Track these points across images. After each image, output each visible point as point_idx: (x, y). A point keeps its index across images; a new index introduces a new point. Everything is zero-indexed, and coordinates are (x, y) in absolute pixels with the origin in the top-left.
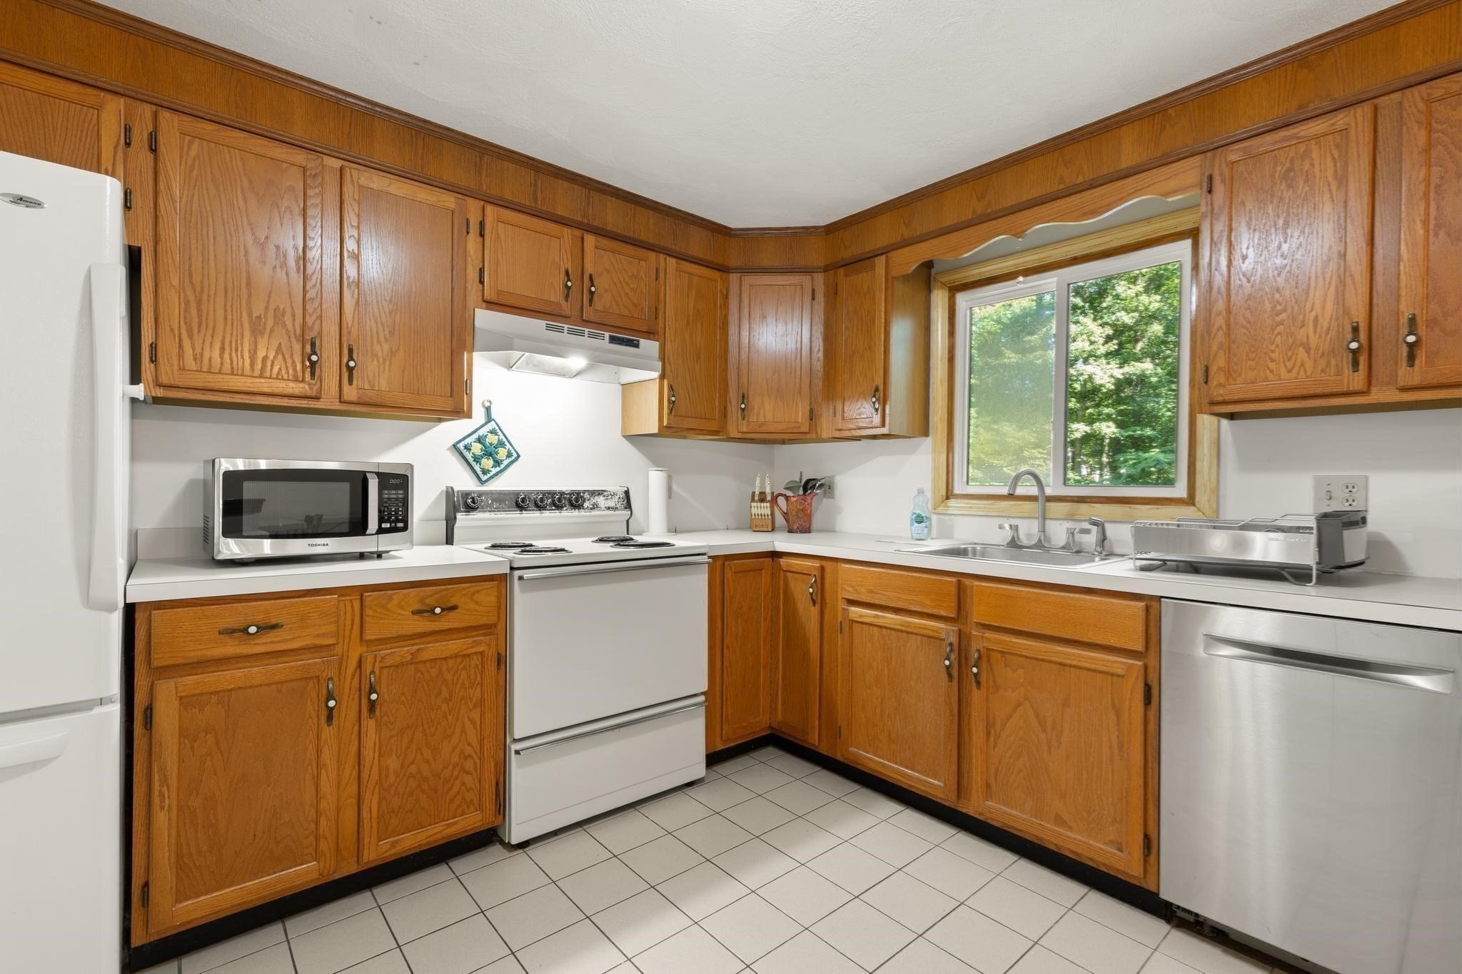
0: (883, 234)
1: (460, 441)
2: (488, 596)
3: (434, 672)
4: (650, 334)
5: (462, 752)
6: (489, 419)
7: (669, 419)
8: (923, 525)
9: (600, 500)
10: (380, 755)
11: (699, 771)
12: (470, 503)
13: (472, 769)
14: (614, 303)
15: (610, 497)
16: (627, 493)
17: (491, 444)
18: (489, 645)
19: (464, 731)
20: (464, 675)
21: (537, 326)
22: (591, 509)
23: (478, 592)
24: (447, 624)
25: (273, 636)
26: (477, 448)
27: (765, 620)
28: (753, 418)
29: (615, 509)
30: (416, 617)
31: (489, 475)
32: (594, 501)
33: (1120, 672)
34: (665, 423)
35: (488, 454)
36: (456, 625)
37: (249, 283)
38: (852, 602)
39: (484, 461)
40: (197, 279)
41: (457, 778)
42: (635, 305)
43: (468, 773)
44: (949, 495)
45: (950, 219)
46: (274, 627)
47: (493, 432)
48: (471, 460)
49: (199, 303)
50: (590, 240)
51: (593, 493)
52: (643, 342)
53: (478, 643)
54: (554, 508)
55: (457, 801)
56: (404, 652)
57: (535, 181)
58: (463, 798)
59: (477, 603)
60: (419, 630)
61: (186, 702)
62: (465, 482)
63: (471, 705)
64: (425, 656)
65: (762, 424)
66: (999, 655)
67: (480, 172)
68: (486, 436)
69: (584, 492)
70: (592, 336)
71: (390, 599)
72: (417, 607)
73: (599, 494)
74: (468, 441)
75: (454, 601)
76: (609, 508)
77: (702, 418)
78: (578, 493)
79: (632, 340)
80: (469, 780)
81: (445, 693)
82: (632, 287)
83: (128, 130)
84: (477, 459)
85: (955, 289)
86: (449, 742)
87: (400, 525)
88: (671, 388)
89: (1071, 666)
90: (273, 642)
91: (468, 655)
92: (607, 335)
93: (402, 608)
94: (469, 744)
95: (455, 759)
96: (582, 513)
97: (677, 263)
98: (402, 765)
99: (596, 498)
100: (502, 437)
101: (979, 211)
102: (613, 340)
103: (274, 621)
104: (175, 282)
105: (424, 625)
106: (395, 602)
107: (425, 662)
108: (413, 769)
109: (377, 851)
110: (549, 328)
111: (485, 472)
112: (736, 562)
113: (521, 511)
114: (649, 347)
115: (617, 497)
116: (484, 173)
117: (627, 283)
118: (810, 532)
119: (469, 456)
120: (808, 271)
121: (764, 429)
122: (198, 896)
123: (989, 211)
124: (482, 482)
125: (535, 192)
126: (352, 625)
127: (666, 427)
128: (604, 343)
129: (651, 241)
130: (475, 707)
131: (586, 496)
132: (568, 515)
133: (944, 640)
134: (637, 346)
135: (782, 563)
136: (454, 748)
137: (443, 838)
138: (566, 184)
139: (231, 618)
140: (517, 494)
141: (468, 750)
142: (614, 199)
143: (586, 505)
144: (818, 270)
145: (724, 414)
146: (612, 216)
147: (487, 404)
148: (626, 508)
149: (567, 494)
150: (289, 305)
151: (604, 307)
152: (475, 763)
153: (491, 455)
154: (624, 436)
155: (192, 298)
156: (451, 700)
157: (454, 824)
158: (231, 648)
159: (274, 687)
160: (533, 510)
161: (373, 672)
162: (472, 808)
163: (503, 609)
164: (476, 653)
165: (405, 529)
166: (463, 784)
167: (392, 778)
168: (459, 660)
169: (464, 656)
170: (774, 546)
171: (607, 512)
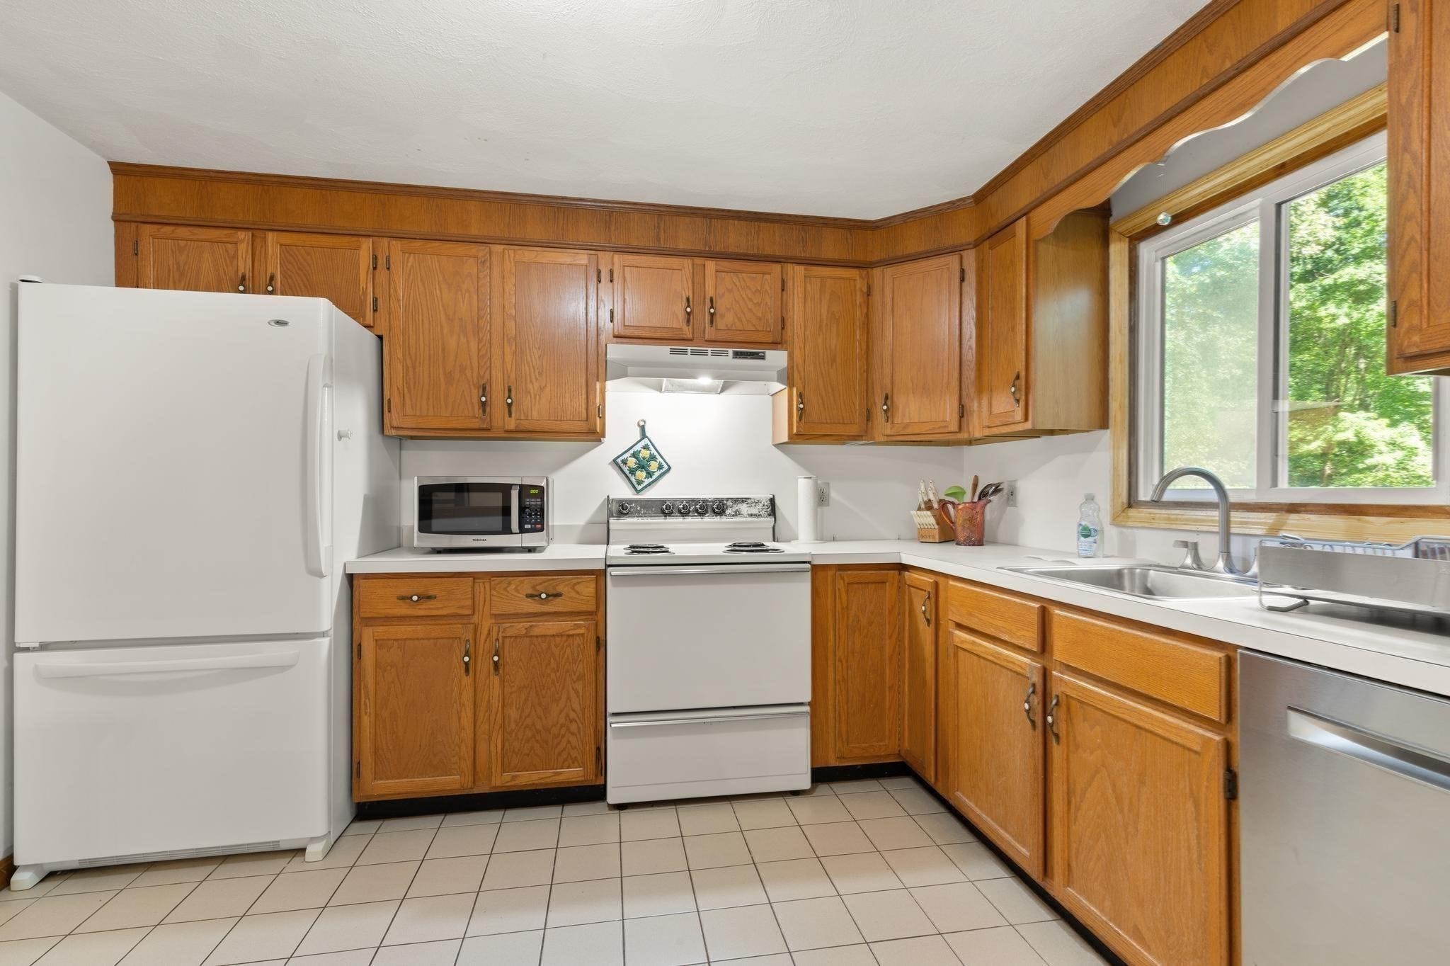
0: (1023, 194)
1: (619, 457)
2: (588, 588)
3: (545, 646)
4: (776, 344)
5: (567, 716)
6: (644, 436)
7: (798, 427)
9: (744, 508)
10: (504, 706)
11: (805, 782)
12: (623, 509)
13: (576, 731)
14: (736, 320)
15: (753, 505)
16: (772, 501)
17: (644, 458)
18: (588, 629)
19: (569, 698)
20: (568, 651)
21: (661, 352)
22: (733, 516)
23: (579, 583)
24: (553, 607)
25: (431, 604)
26: (632, 462)
27: (890, 637)
28: (898, 420)
29: (758, 516)
30: (529, 600)
31: (642, 486)
32: (737, 508)
33: (1196, 747)
34: (795, 431)
35: (642, 466)
36: (561, 609)
37: (443, 350)
38: (960, 626)
39: (638, 473)
40: (413, 351)
41: (563, 736)
42: (760, 319)
43: (573, 734)
44: (1132, 503)
46: (429, 598)
47: (646, 447)
48: (627, 472)
49: (414, 368)
50: (711, 265)
51: (737, 501)
52: (769, 353)
53: (579, 626)
54: (696, 514)
55: (564, 755)
56: (520, 627)
57: (658, 224)
58: (569, 754)
59: (578, 593)
60: (531, 610)
61: (379, 643)
62: (623, 491)
63: (575, 678)
64: (536, 631)
65: (907, 426)
66: (1078, 705)
68: (640, 451)
69: (727, 499)
70: (715, 354)
71: (510, 584)
72: (530, 591)
73: (743, 501)
74: (625, 456)
75: (560, 589)
76: (751, 515)
77: (839, 423)
78: (721, 501)
79: (758, 353)
80: (573, 740)
81: (553, 665)
82: (755, 301)
83: (375, 258)
84: (632, 472)
85: (1137, 238)
86: (557, 705)
87: (539, 526)
88: (800, 395)
89: (1147, 731)
90: (430, 609)
91: (573, 635)
92: (731, 351)
93: (517, 591)
94: (574, 711)
95: (562, 720)
96: (724, 519)
97: (805, 270)
98: (521, 717)
99: (739, 505)
100: (653, 451)
102: (737, 355)
103: (430, 593)
104: (400, 355)
105: (534, 607)
106: (513, 587)
107: (537, 637)
108: (529, 721)
109: (503, 781)
110: (673, 352)
111: (639, 482)
112: (849, 572)
113: (666, 516)
114: (777, 358)
115: (761, 505)
116: (613, 228)
117: (751, 300)
118: (982, 545)
119: (626, 469)
120: (956, 250)
121: (909, 431)
122: (387, 779)
124: (638, 492)
125: (658, 234)
126: (485, 601)
127: (796, 435)
128: (728, 360)
129: (777, 253)
130: (578, 679)
131: (729, 503)
132: (709, 520)
133: (1028, 678)
134: (763, 358)
135: (906, 577)
136: (561, 711)
137: (555, 783)
138: (687, 219)
139: (404, 588)
140: (663, 501)
141: (573, 715)
142: (736, 222)
143: (728, 512)
144: (967, 247)
145: (869, 416)
146: (735, 239)
147: (642, 423)
148: (770, 515)
149: (710, 502)
150: (469, 363)
151: (727, 326)
152: (579, 728)
154: (774, 445)
155: (410, 365)
156: (558, 671)
157: (561, 773)
158: (404, 610)
159: (432, 641)
160: (676, 516)
161: (498, 639)
162: (576, 764)
163: (601, 598)
164: (578, 635)
165: (542, 530)
166: (569, 742)
167: (513, 726)
168: (564, 638)
169: (569, 636)
170: (900, 558)
171: (750, 519)
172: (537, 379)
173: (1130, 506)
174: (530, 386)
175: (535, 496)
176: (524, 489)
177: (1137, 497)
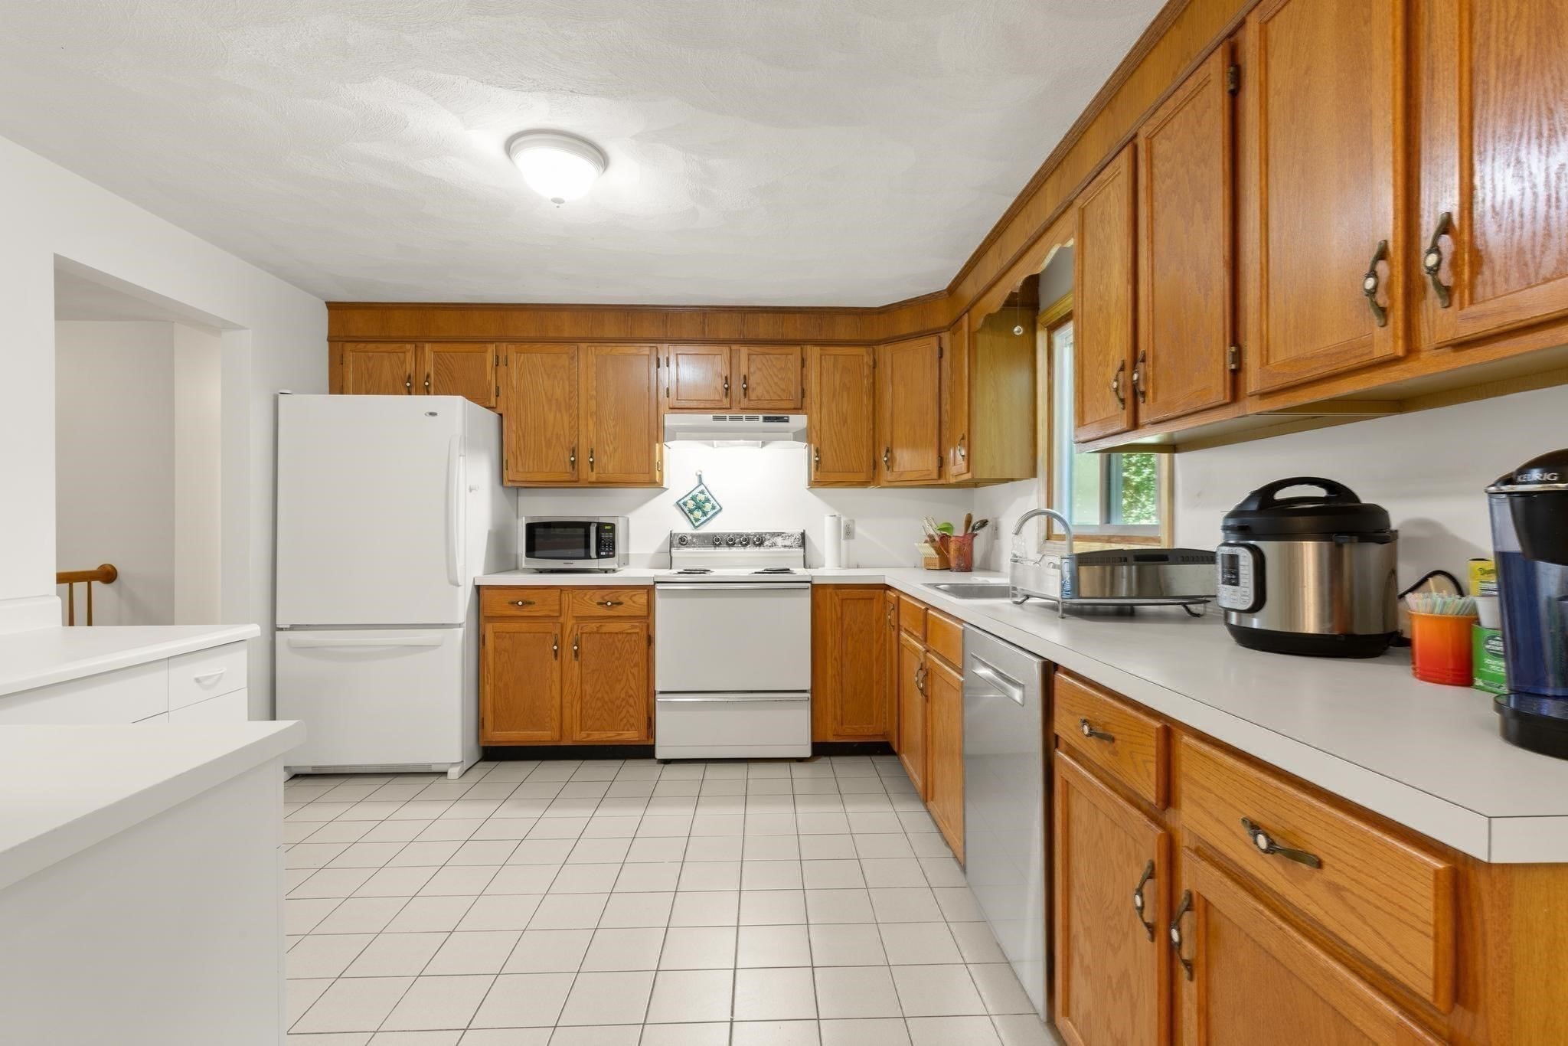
1: (680, 500)
2: (641, 599)
3: (611, 640)
4: (798, 409)
5: (627, 692)
6: (701, 483)
7: (815, 475)
9: (779, 540)
10: (581, 683)
11: (807, 752)
12: (683, 541)
13: (633, 704)
14: (765, 393)
15: (787, 538)
16: (803, 535)
17: (700, 501)
18: (642, 629)
19: (628, 679)
20: (627, 645)
21: (707, 418)
22: (770, 547)
23: (635, 595)
24: (616, 612)
25: (530, 608)
26: (691, 504)
27: (877, 642)
28: (896, 469)
29: (791, 547)
30: (599, 606)
31: (699, 523)
32: (773, 540)
34: (813, 479)
35: (699, 507)
36: (621, 614)
37: (545, 423)
39: (696, 512)
40: (523, 425)
41: (624, 707)
42: (784, 390)
43: (631, 706)
44: (1049, 537)
46: (530, 603)
47: (702, 492)
48: (688, 512)
49: (524, 436)
50: (744, 351)
51: (773, 535)
52: (792, 417)
53: (635, 627)
54: (740, 545)
55: (625, 720)
56: (593, 626)
57: (704, 320)
58: (628, 721)
59: (634, 602)
60: (600, 614)
61: (497, 635)
62: (684, 527)
63: (632, 665)
64: (604, 630)
65: (902, 474)
67: (666, 326)
68: (697, 496)
69: (766, 534)
70: (749, 419)
71: (585, 594)
72: (600, 600)
73: (778, 535)
74: (686, 499)
75: (622, 599)
76: (785, 546)
77: (849, 472)
78: (761, 534)
79: (783, 417)
80: (631, 710)
81: (617, 655)
82: (780, 376)
83: (497, 357)
84: (691, 511)
85: (1051, 328)
86: (620, 685)
87: (611, 553)
88: (817, 451)
90: (530, 611)
91: (630, 633)
92: (761, 417)
93: (591, 600)
94: (632, 689)
95: (623, 696)
96: (762, 549)
97: (821, 349)
98: (593, 692)
99: (775, 538)
100: (708, 495)
102: (766, 419)
103: (531, 600)
104: (514, 428)
105: (602, 611)
106: (588, 597)
107: (605, 633)
108: (599, 695)
109: (580, 737)
110: (716, 419)
111: (697, 520)
112: (843, 590)
113: (716, 547)
114: (799, 421)
115: (794, 538)
116: (669, 327)
117: (777, 376)
119: (686, 509)
120: (936, 332)
121: (902, 478)
122: (502, 731)
124: (696, 527)
125: (704, 328)
126: (569, 607)
127: (814, 482)
128: (760, 423)
129: (798, 338)
130: (634, 666)
131: (768, 537)
132: (751, 550)
133: (921, 660)
134: (787, 421)
135: (887, 594)
136: (622, 689)
137: (618, 741)
138: (726, 315)
139: (512, 596)
140: (715, 535)
141: (631, 692)
142: (764, 315)
143: (766, 543)
144: (944, 330)
145: (875, 465)
146: (764, 328)
147: (699, 473)
148: (800, 546)
149: (752, 535)
150: (562, 432)
151: (757, 397)
152: (635, 702)
153: (701, 508)
154: (807, 489)
155: (521, 434)
156: (620, 659)
157: (622, 734)
158: (513, 612)
159: (532, 634)
160: (724, 547)
161: (577, 634)
162: (633, 728)
163: (650, 606)
164: (635, 633)
165: (613, 556)
166: (628, 712)
167: (588, 697)
168: (624, 636)
169: (627, 633)
170: (884, 579)
171: (783, 549)
172: (612, 443)
173: (1048, 539)
174: (607, 448)
175: (608, 531)
176: (600, 526)
177: (1052, 532)
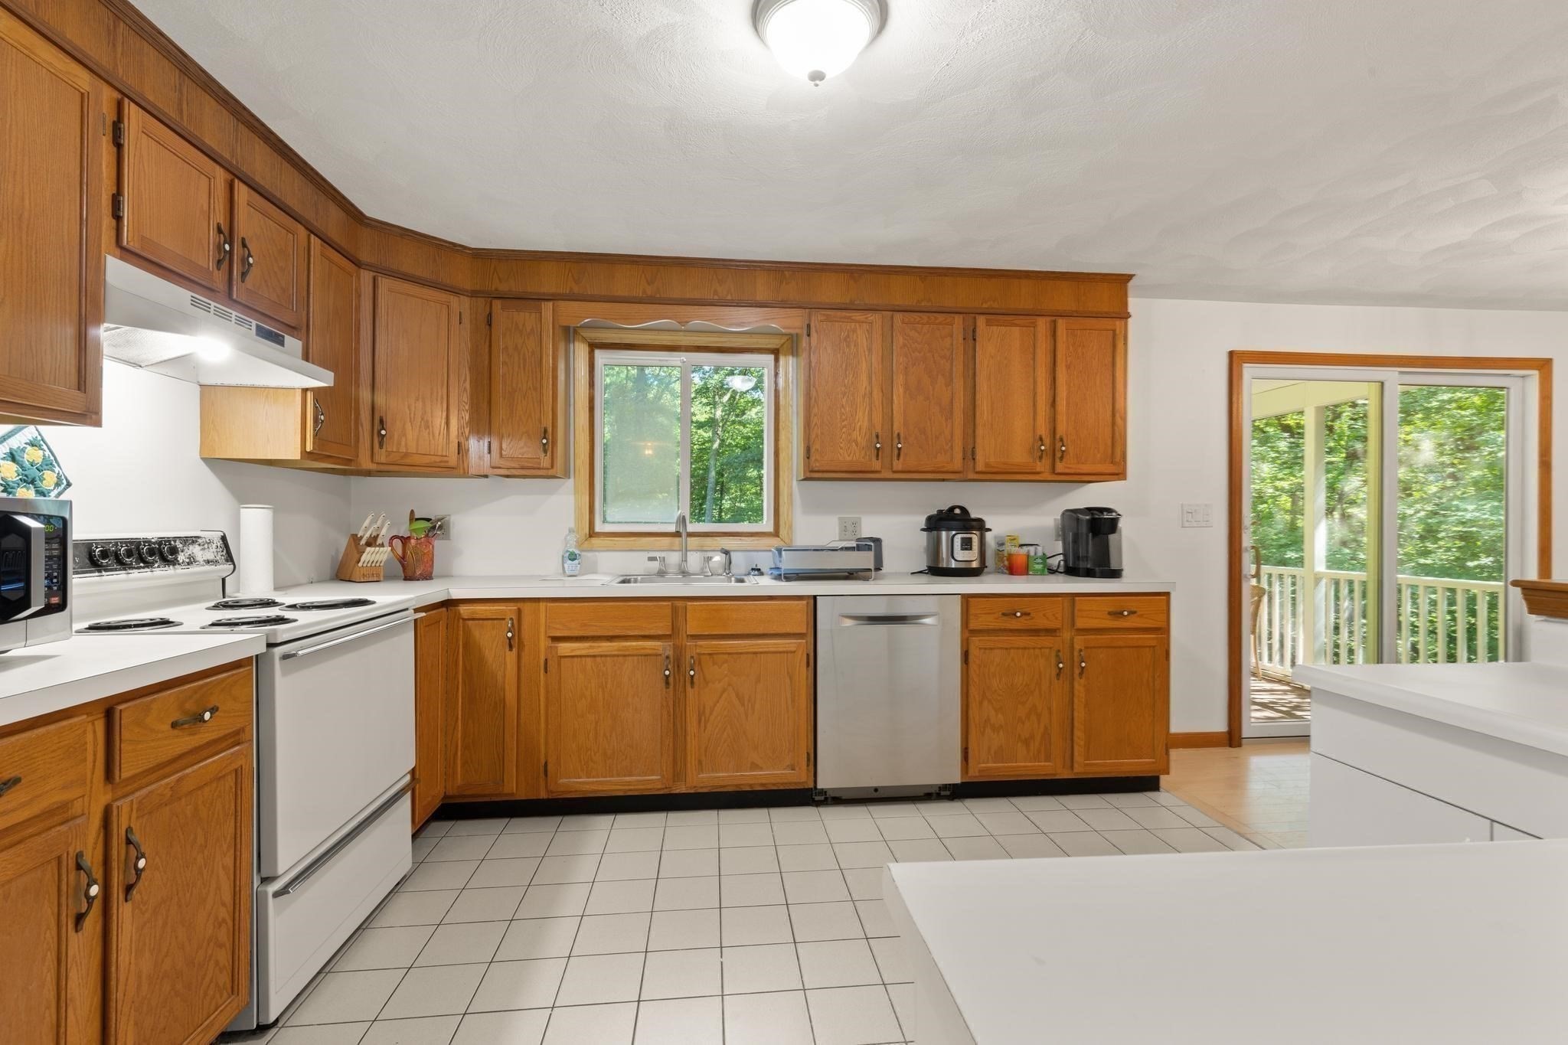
0: (549, 281)
2: (245, 688)
4: (294, 330)
5: (216, 920)
7: (313, 443)
8: (576, 562)
9: (195, 550)
13: (225, 939)
15: (206, 546)
16: (224, 538)
17: (33, 464)
18: (246, 757)
19: (217, 887)
20: (219, 805)
21: (178, 296)
22: (188, 564)
23: (234, 684)
24: (207, 735)
25: (6, 801)
26: (10, 470)
27: (442, 677)
28: (386, 447)
29: (215, 562)
30: (175, 732)
32: (190, 552)
33: (793, 649)
34: (307, 450)
35: (28, 480)
36: (221, 732)
39: (21, 491)
41: (209, 960)
44: (592, 534)
45: (621, 291)
46: (9, 784)
47: (34, 443)
50: (239, 190)
51: (187, 541)
52: (288, 339)
53: (237, 756)
54: (142, 565)
55: (211, 989)
56: (164, 787)
57: (180, 85)
58: (216, 986)
59: (235, 699)
65: (406, 455)
66: (708, 657)
67: (114, 45)
68: (23, 450)
69: (175, 539)
70: (238, 320)
71: (149, 709)
72: (176, 716)
73: (193, 542)
76: (208, 562)
77: (340, 443)
78: (168, 540)
79: (278, 335)
81: (201, 839)
82: (282, 265)
84: (9, 488)
85: (593, 346)
87: (55, 599)
88: (317, 402)
89: (761, 653)
90: (8, 811)
91: (225, 776)
92: (254, 323)
93: (160, 721)
94: (223, 904)
95: (209, 931)
96: (178, 570)
97: (322, 245)
99: (191, 547)
100: (47, 453)
101: (649, 293)
102: (260, 331)
105: (190, 741)
106: (155, 712)
110: (194, 303)
113: (100, 571)
114: (293, 346)
115: (214, 546)
116: (119, 49)
117: (276, 260)
118: (432, 578)
120: (456, 291)
121: (408, 461)
123: (658, 296)
125: (180, 100)
127: (310, 453)
128: (251, 334)
129: (297, 209)
131: (179, 545)
132: (160, 574)
133: (660, 655)
134: (282, 343)
135: (462, 612)
136: (209, 916)
143: (181, 557)
144: (465, 293)
146: (260, 164)
148: (227, 560)
149: (154, 543)
151: (255, 286)
152: (228, 929)
153: (33, 482)
154: (204, 459)
157: (211, 1025)
160: (116, 570)
162: (224, 998)
164: (231, 772)
166: (217, 962)
167: (145, 989)
168: (215, 785)
170: (448, 593)
171: (208, 568)
173: (591, 536)
177: (595, 530)
